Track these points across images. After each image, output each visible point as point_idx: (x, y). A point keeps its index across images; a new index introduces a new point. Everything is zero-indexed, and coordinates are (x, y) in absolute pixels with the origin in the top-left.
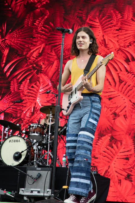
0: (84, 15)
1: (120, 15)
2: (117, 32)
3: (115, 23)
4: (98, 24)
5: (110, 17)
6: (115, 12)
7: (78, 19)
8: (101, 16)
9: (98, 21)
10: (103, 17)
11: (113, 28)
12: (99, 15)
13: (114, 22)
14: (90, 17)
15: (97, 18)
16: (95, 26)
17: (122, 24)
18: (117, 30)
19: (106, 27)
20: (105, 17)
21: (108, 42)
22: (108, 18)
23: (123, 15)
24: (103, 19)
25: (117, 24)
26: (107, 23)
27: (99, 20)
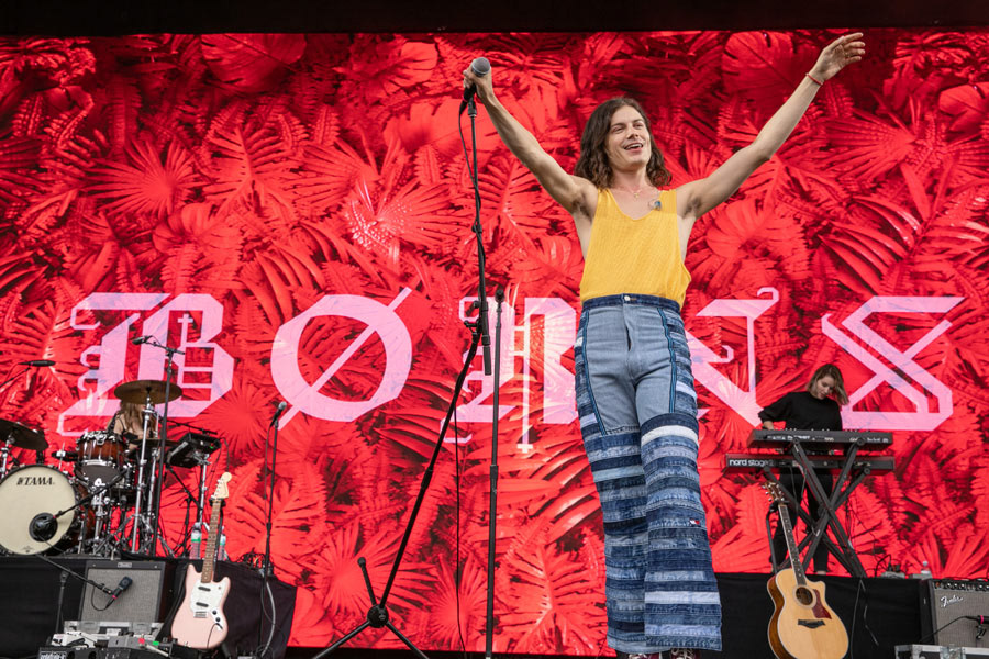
0: (199, 120)
1: (302, 131)
2: (293, 176)
3: (287, 150)
4: (241, 149)
5: (275, 132)
6: (288, 120)
7: (180, 128)
8: (248, 125)
9: (238, 139)
10: (255, 131)
11: (282, 164)
12: (244, 124)
13: (285, 148)
14: (215, 126)
15: (237, 131)
16: (230, 154)
17: (307, 154)
18: (292, 170)
19: (263, 159)
20: (262, 131)
21: (266, 202)
22: (270, 135)
23: (309, 131)
24: (256, 135)
25: (294, 154)
26: (266, 149)
27: (244, 139)
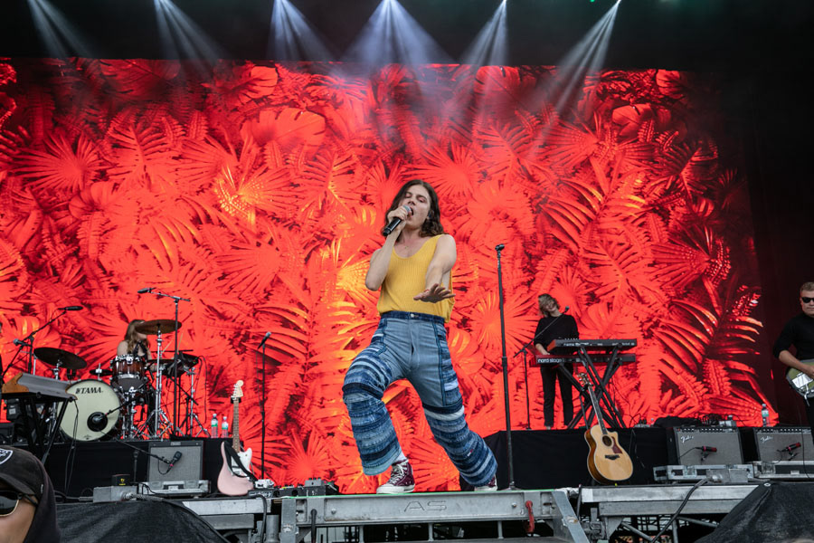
0: (101, 120)
1: (180, 129)
2: (174, 162)
3: (170, 144)
4: (135, 142)
5: (160, 130)
6: (170, 123)
7: (86, 126)
8: (139, 125)
9: (132, 134)
10: (145, 128)
11: (166, 153)
12: (137, 123)
13: (168, 141)
14: (114, 125)
15: (131, 129)
16: (126, 146)
17: (185, 146)
18: (174, 158)
19: (152, 149)
20: (150, 129)
21: (155, 181)
22: (156, 132)
23: (186, 129)
24: (145, 132)
25: (175, 146)
26: (153, 142)
27: (136, 134)
